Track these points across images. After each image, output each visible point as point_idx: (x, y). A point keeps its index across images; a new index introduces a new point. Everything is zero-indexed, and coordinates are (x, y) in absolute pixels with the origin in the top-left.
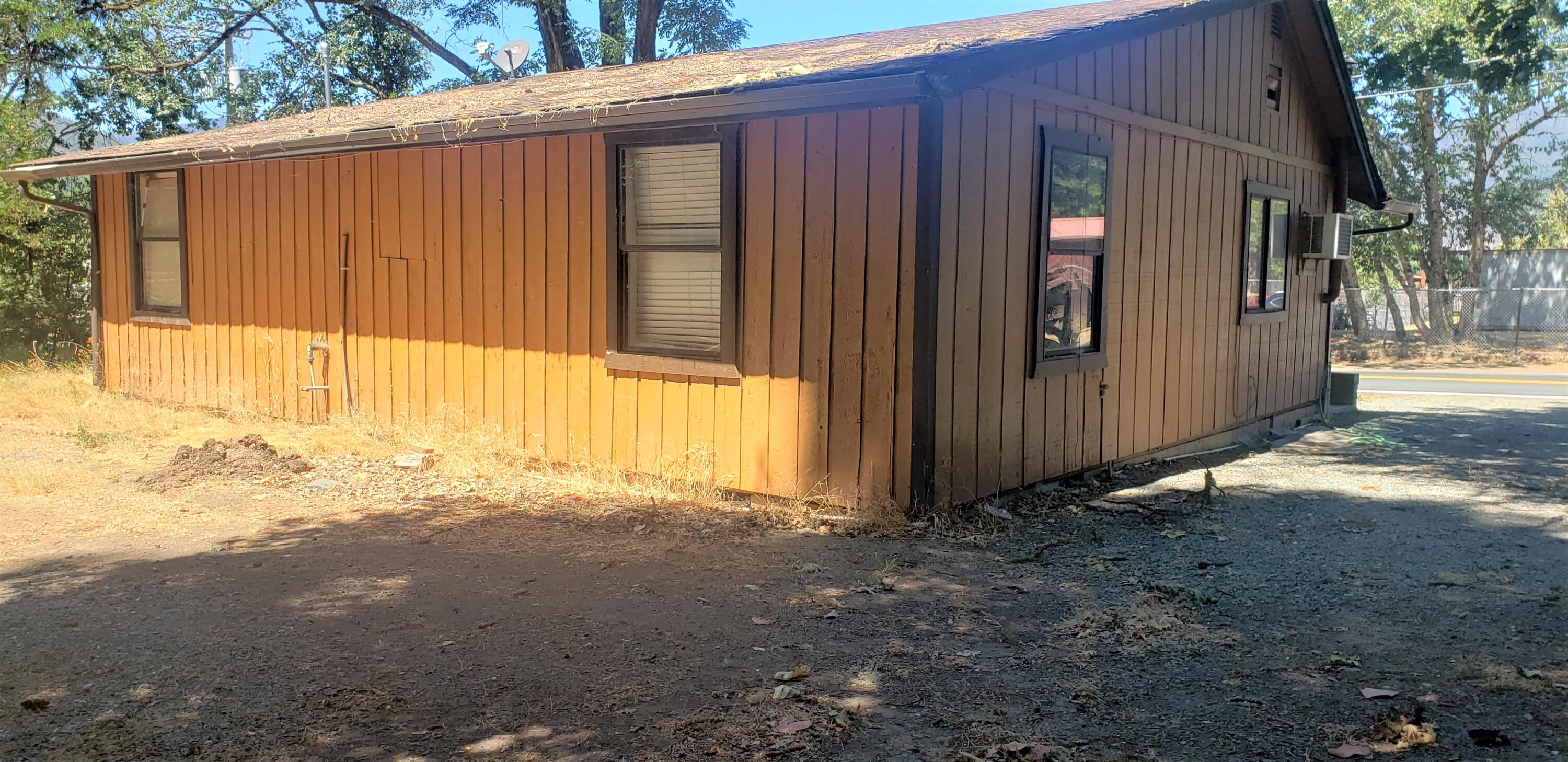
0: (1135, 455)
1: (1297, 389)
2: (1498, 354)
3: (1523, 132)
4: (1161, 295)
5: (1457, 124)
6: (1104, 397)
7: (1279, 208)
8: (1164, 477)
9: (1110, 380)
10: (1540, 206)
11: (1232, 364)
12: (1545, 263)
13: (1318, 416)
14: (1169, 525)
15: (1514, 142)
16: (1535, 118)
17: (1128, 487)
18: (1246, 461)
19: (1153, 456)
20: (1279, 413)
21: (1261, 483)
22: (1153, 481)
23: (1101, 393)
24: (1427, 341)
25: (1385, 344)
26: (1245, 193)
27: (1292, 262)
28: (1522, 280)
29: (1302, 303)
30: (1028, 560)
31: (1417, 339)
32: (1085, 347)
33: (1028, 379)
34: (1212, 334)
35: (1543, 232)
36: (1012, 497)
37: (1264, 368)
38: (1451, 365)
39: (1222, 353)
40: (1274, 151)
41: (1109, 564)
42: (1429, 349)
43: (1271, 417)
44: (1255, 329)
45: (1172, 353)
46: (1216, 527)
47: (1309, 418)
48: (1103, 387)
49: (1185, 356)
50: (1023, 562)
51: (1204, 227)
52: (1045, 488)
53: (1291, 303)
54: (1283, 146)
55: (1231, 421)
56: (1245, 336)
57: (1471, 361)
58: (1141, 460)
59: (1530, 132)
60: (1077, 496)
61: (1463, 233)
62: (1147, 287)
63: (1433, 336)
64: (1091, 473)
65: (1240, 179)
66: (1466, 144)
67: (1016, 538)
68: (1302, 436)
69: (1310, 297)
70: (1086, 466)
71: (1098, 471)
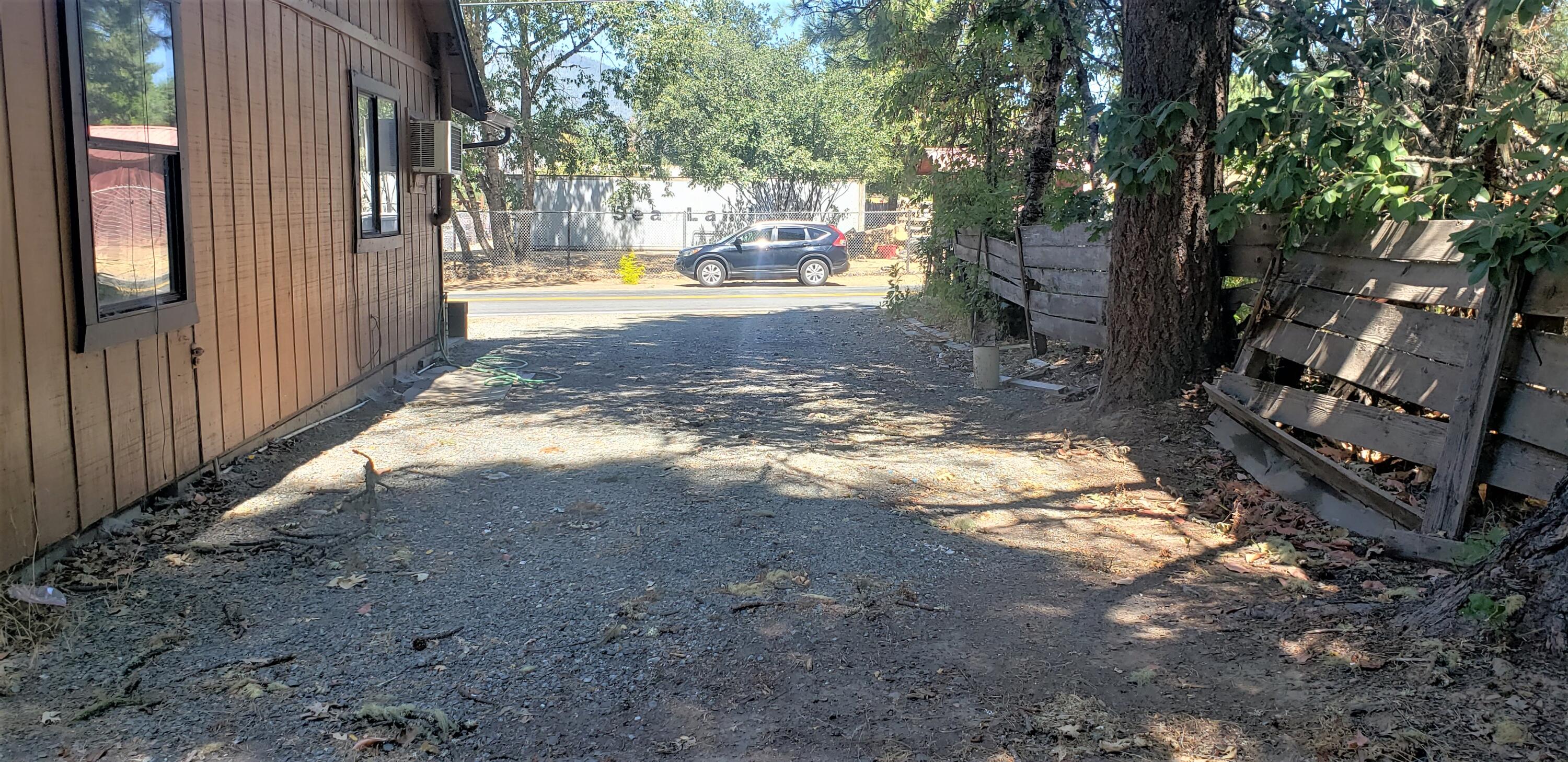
0: (246, 442)
1: (417, 324)
2: (555, 273)
3: (558, 63)
4: (263, 216)
5: (500, 50)
6: (198, 366)
7: (386, 111)
8: (293, 468)
9: (204, 341)
10: (578, 135)
11: (351, 304)
12: (578, 187)
13: (437, 355)
14: (335, 564)
15: (550, 73)
16: (567, 50)
17: (248, 496)
18: (382, 426)
19: (269, 436)
20: (402, 356)
21: (421, 459)
22: (280, 478)
23: (194, 362)
24: (493, 263)
25: (455, 266)
26: (350, 86)
27: (404, 177)
28: (563, 203)
29: (415, 225)
30: (112, 705)
31: (483, 260)
32: (162, 295)
33: (72, 355)
34: (326, 266)
35: (580, 159)
36: (61, 553)
37: (384, 304)
38: (517, 284)
39: (340, 290)
40: (376, 39)
41: (266, 676)
42: (495, 270)
43: (394, 362)
44: (372, 257)
45: (282, 294)
46: (404, 554)
47: (430, 357)
48: (195, 352)
49: (299, 300)
50: (101, 712)
51: (307, 123)
52: (119, 523)
53: (405, 225)
54: (385, 35)
55: (355, 373)
56: (362, 267)
57: (533, 280)
58: (254, 445)
59: (563, 63)
60: (174, 527)
61: (513, 157)
62: (243, 204)
63: (497, 256)
64: (189, 479)
65: (343, 67)
66: (510, 70)
67: (79, 651)
68: (432, 382)
69: (422, 218)
70: (180, 473)
71: (198, 475)
